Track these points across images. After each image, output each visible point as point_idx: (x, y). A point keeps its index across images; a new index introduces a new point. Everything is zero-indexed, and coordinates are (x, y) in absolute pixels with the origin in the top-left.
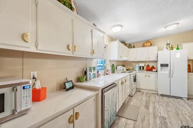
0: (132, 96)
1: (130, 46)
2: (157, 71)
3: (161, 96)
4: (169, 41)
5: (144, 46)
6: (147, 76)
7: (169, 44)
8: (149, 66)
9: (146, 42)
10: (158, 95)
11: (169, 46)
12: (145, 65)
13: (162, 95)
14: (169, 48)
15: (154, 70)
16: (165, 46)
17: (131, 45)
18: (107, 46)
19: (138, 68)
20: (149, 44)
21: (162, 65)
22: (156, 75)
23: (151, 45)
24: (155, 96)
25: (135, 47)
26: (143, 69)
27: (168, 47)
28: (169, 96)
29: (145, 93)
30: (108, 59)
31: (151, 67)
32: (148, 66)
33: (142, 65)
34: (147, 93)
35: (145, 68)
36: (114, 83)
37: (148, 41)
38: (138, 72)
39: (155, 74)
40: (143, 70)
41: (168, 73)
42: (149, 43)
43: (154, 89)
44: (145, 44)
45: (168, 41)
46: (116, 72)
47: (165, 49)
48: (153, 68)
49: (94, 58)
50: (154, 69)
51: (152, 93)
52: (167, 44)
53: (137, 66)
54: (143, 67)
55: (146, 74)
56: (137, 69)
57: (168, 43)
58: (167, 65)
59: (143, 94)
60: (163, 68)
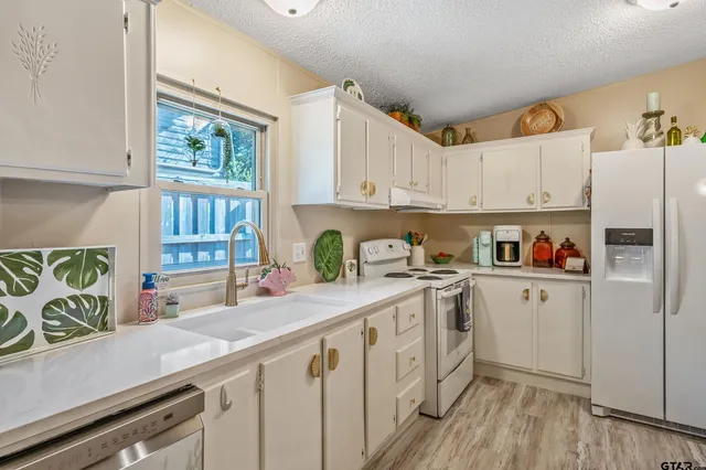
0: (438, 418)
1: (449, 136)
2: (586, 270)
3: (607, 422)
4: (660, 101)
5: (520, 130)
6: (535, 296)
7: (658, 114)
8: (547, 240)
9: (532, 111)
10: (596, 411)
11: (658, 126)
12: (525, 236)
13: (613, 410)
14: (659, 139)
15: (571, 263)
16: (634, 127)
17: (452, 129)
18: (275, 119)
19: (488, 250)
20: (546, 119)
21: (614, 237)
22: (584, 294)
23: (558, 125)
24: (575, 421)
25: (472, 141)
26: (516, 255)
27: (652, 130)
28: (657, 420)
29: (521, 393)
30: (283, 201)
31: (556, 246)
32: (544, 238)
33: (509, 233)
34: (534, 390)
35: (526, 250)
36: (189, 388)
37: (540, 106)
38: (489, 271)
39: (580, 286)
40: (517, 259)
41: (650, 281)
42: (548, 113)
43: (568, 369)
44: (528, 120)
45: (653, 96)
46: (351, 275)
47: (634, 144)
48: (570, 249)
49: (107, 190)
50: (577, 254)
51: (560, 396)
52: (647, 116)
53: (485, 237)
54: (516, 245)
55: (527, 285)
56: (485, 255)
57: (654, 108)
58: (643, 238)
59: (505, 398)
60: (620, 252)
